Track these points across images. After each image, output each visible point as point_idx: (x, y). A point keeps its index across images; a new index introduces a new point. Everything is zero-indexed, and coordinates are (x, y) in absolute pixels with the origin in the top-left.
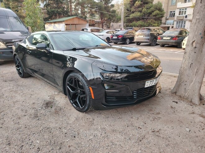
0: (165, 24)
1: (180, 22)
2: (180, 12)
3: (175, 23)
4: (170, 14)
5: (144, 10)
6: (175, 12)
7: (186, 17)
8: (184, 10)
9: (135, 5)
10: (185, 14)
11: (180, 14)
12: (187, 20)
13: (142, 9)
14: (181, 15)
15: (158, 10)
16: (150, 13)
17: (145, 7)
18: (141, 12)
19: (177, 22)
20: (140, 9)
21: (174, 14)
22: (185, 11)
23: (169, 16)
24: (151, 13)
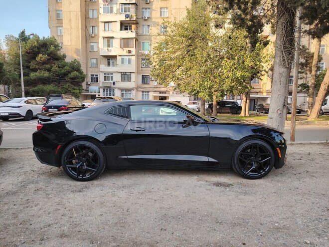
0: (87, 90)
1: (107, 91)
2: (105, 77)
3: (101, 90)
4: (92, 78)
5: (55, 68)
6: (97, 76)
7: (114, 83)
8: (110, 75)
9: (38, 59)
10: (112, 80)
11: (105, 80)
12: (115, 88)
13: (52, 67)
14: (107, 81)
15: (76, 71)
16: (65, 75)
17: (55, 64)
18: (49, 70)
19: (104, 90)
20: (48, 66)
21: (97, 78)
22: (112, 77)
23: (90, 80)
24: (67, 74)
